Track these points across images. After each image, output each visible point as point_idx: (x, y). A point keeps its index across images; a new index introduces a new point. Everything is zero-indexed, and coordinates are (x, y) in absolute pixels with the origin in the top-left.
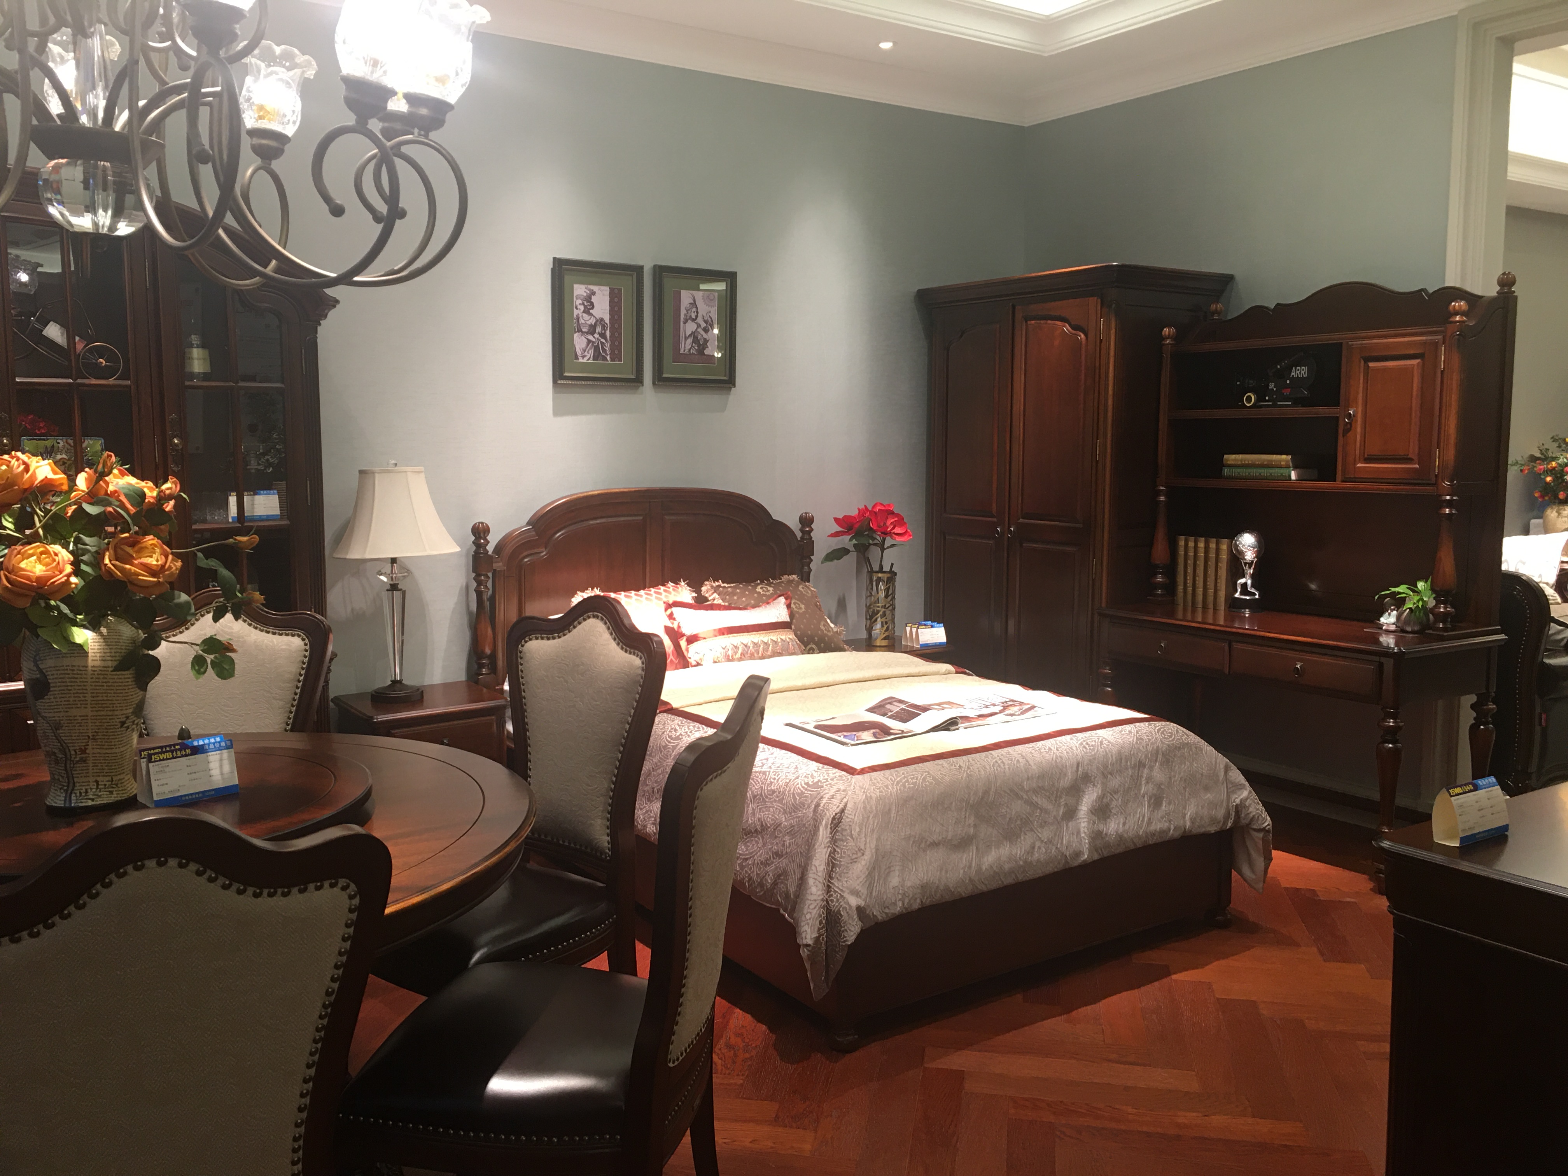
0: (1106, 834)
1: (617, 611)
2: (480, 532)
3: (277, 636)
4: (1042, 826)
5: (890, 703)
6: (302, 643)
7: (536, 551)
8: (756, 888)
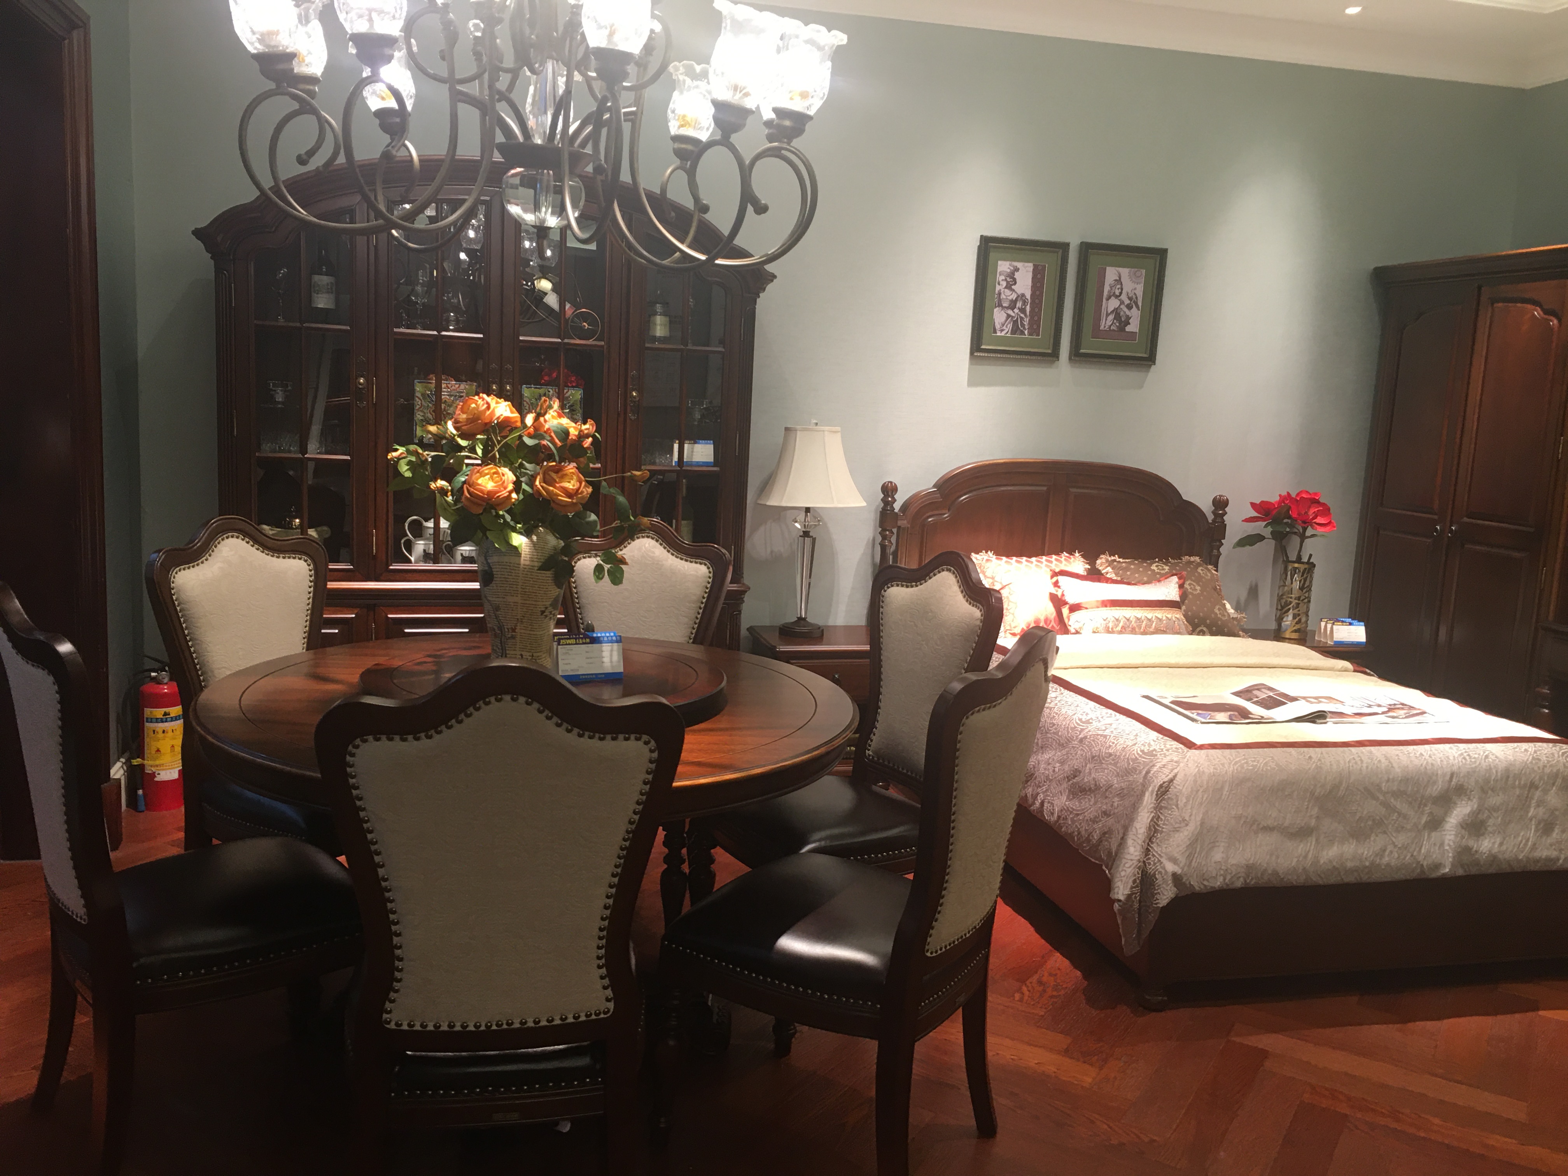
0: (1476, 851)
1: (967, 567)
2: (889, 490)
3: (688, 563)
4: (1397, 831)
5: (1258, 689)
6: (707, 571)
7: (940, 512)
8: (1083, 842)
